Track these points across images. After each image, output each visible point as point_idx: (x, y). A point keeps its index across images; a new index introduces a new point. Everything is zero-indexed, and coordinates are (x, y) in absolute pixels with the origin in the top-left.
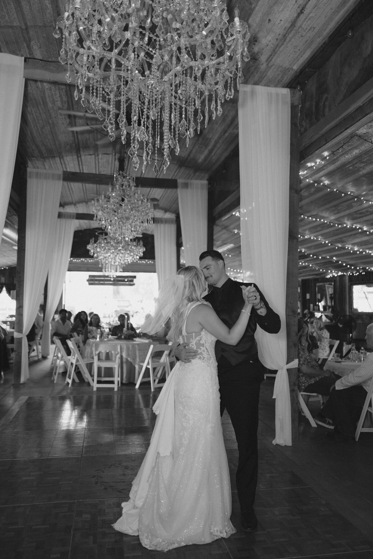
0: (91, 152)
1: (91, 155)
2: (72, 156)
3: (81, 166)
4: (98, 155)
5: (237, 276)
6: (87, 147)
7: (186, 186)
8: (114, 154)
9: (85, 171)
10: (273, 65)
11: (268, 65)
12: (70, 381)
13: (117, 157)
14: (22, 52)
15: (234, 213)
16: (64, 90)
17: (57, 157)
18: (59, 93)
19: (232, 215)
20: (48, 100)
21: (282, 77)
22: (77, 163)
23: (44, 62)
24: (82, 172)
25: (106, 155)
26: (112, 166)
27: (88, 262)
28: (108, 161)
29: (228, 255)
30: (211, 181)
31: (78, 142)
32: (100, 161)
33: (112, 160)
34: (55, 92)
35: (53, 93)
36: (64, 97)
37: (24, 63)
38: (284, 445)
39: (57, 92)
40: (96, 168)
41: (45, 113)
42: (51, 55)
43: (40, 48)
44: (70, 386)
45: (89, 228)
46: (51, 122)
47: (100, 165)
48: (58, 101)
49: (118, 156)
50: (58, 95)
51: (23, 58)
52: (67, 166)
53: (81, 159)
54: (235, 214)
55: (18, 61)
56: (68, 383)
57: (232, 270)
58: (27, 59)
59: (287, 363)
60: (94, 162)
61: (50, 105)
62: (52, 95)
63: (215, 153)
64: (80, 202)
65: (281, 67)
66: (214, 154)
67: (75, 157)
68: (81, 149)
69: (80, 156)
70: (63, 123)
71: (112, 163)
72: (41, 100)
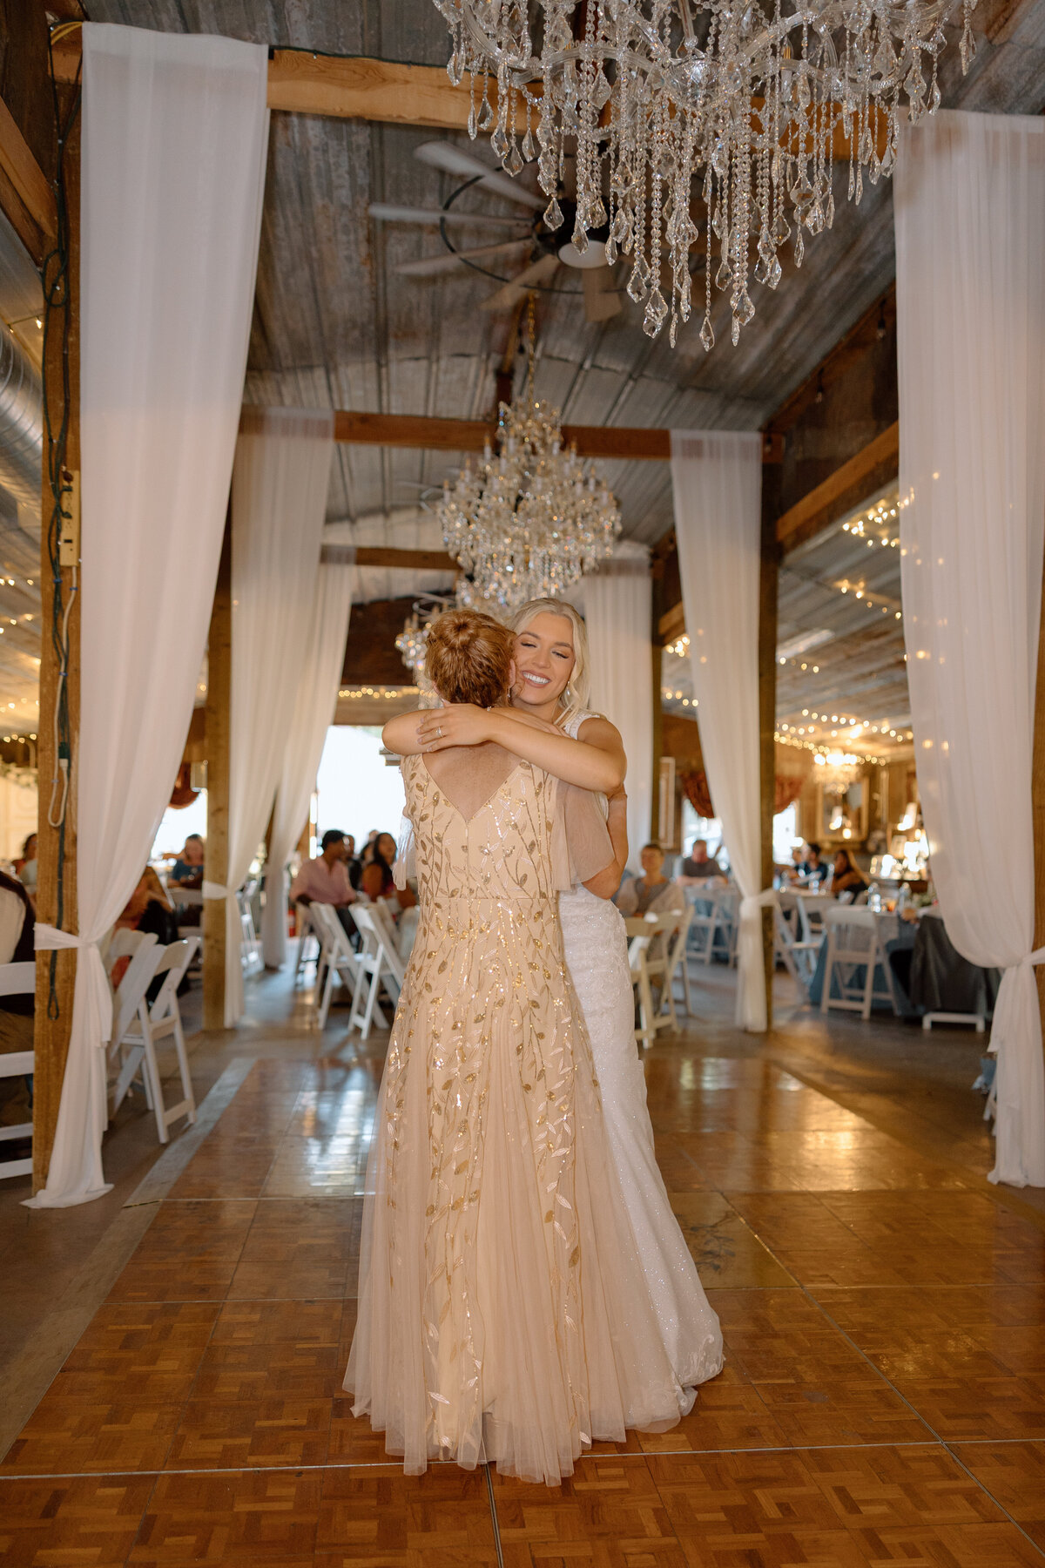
0: (421, 350)
1: (417, 359)
2: (363, 363)
3: (385, 397)
4: (438, 360)
5: (826, 736)
6: (408, 333)
7: (694, 449)
8: (484, 356)
9: (394, 411)
10: (1005, 43)
11: (990, 42)
12: (364, 1024)
13: (492, 365)
14: (258, 33)
15: (846, 527)
16: (363, 152)
17: (318, 366)
18: (350, 158)
19: (842, 532)
20: (314, 183)
21: (1032, 81)
22: (375, 386)
23: (325, 57)
24: (385, 411)
25: (461, 360)
26: (473, 395)
27: (382, 697)
28: (464, 380)
29: (810, 666)
30: (770, 432)
31: (386, 319)
32: (441, 377)
33: (477, 377)
34: (338, 156)
35: (332, 161)
36: (360, 173)
37: (269, 63)
38: (1022, 1184)
39: (344, 159)
40: (427, 400)
41: (301, 225)
42: (338, 38)
43: (310, 17)
44: (364, 1035)
45: (384, 596)
46: (315, 254)
47: (440, 392)
48: (341, 187)
49: (495, 360)
50: (345, 167)
51: (265, 49)
52: (346, 397)
53: (388, 373)
54: (850, 529)
55: (250, 57)
56: (358, 1030)
57: (815, 716)
58: (276, 51)
59: (1035, 948)
60: (422, 384)
61: (319, 201)
62: (329, 171)
63: (795, 340)
64: (369, 512)
65: (1032, 47)
66: (791, 345)
67: (371, 366)
68: (392, 340)
69: (387, 365)
70: (349, 259)
71: (476, 385)
72: (293, 185)
